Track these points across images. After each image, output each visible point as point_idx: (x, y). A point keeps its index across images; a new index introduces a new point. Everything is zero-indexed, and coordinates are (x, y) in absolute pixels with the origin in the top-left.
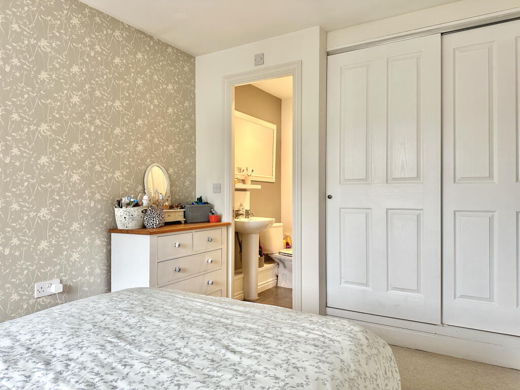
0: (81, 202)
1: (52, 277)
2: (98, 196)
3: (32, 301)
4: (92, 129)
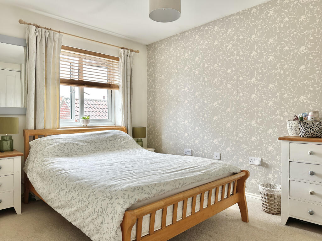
0: (274, 117)
1: (257, 156)
2: (286, 114)
3: (248, 165)
4: (282, 72)
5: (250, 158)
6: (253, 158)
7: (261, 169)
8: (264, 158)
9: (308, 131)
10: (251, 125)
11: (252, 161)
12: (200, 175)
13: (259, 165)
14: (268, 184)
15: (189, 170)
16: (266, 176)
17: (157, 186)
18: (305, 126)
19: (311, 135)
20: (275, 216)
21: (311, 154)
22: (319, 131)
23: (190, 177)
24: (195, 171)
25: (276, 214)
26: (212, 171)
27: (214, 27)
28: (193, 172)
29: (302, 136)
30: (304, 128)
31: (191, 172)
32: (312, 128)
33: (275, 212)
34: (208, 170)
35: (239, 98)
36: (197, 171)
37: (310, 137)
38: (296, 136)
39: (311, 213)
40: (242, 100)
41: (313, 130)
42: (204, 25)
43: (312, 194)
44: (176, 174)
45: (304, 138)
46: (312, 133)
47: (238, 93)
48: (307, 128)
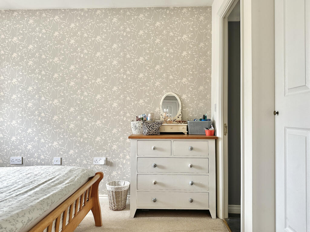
0: (118, 118)
1: (102, 156)
2: (128, 115)
3: (92, 166)
4: (125, 77)
5: (95, 159)
6: (98, 158)
7: (105, 168)
8: (108, 157)
9: (150, 130)
10: (96, 125)
11: (96, 161)
12: (66, 187)
13: (104, 165)
14: (113, 182)
15: (49, 185)
16: (110, 175)
17: (20, 216)
18: (147, 125)
19: (151, 133)
20: (122, 211)
21: (154, 149)
22: (157, 129)
23: (56, 193)
24: (57, 184)
25: (123, 209)
26: (75, 179)
27: (54, 17)
28: (55, 186)
29: (145, 134)
30: (146, 127)
31: (53, 186)
32: (152, 127)
33: (122, 208)
34: (70, 179)
35: (84, 98)
36: (59, 184)
37: (151, 135)
38: (139, 134)
39: (155, 201)
40: (86, 99)
41: (153, 128)
42: (41, 10)
43: (155, 183)
44: (36, 193)
45: (147, 136)
46: (152, 131)
47: (82, 92)
48: (149, 128)
